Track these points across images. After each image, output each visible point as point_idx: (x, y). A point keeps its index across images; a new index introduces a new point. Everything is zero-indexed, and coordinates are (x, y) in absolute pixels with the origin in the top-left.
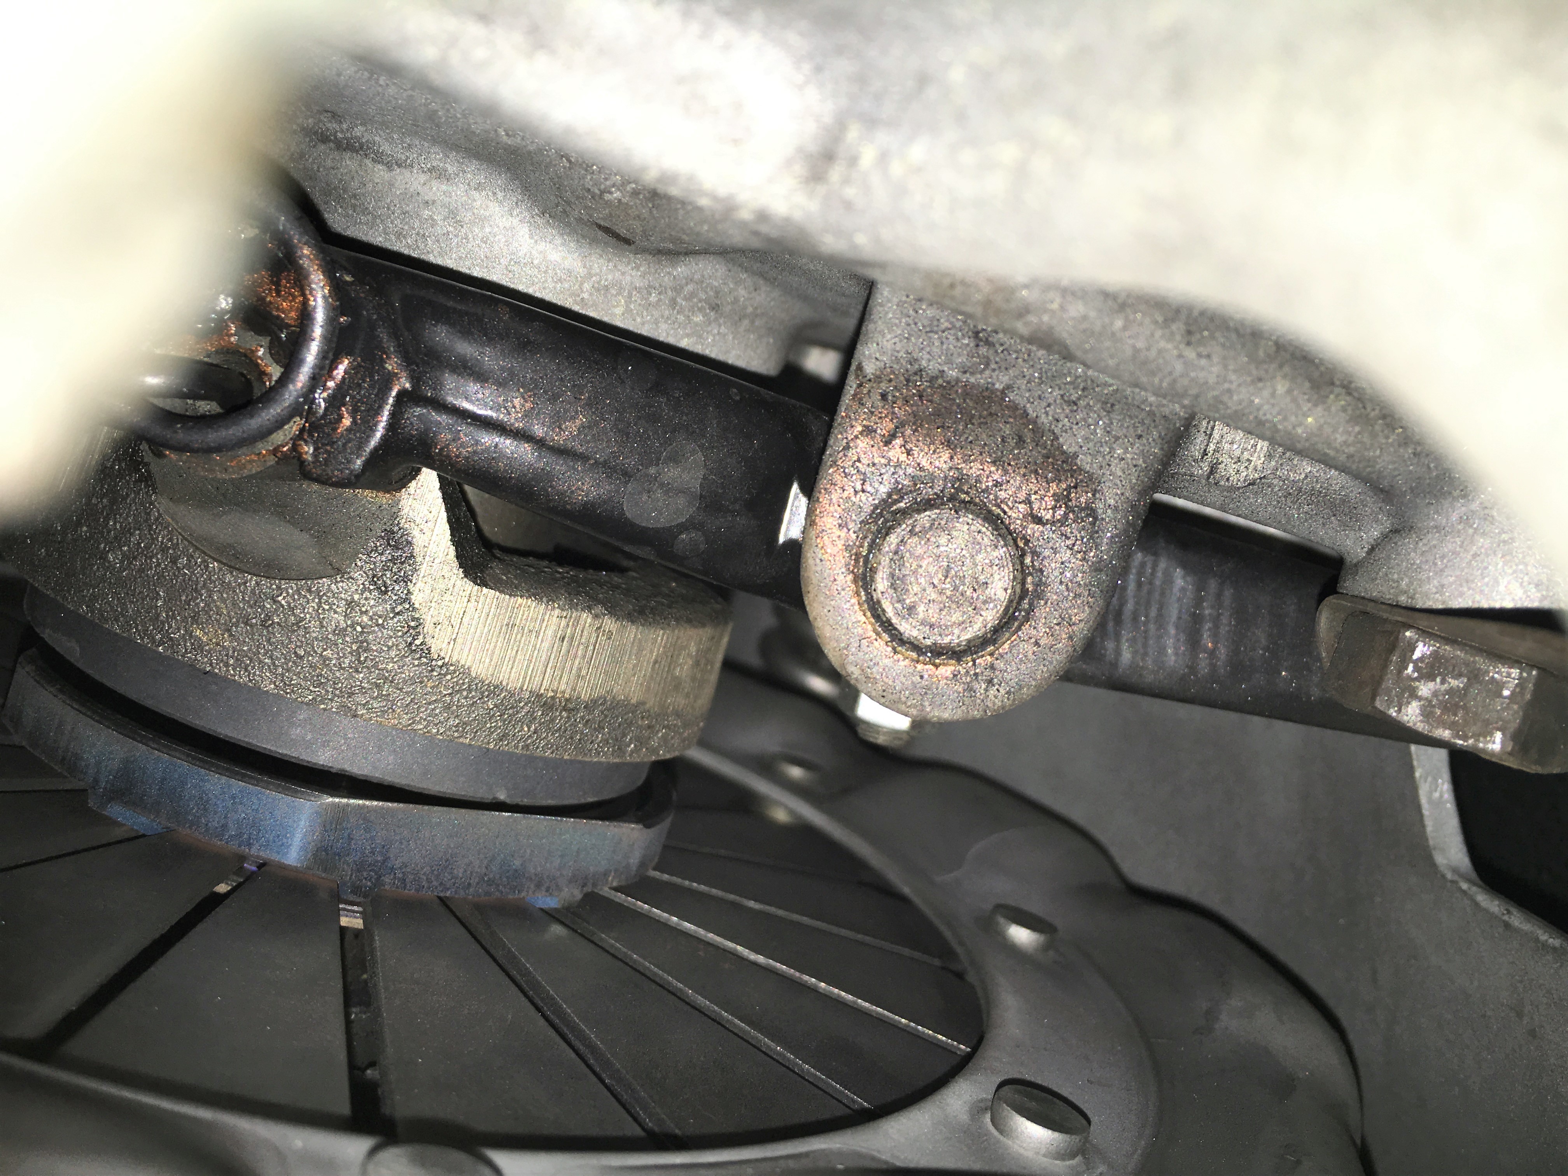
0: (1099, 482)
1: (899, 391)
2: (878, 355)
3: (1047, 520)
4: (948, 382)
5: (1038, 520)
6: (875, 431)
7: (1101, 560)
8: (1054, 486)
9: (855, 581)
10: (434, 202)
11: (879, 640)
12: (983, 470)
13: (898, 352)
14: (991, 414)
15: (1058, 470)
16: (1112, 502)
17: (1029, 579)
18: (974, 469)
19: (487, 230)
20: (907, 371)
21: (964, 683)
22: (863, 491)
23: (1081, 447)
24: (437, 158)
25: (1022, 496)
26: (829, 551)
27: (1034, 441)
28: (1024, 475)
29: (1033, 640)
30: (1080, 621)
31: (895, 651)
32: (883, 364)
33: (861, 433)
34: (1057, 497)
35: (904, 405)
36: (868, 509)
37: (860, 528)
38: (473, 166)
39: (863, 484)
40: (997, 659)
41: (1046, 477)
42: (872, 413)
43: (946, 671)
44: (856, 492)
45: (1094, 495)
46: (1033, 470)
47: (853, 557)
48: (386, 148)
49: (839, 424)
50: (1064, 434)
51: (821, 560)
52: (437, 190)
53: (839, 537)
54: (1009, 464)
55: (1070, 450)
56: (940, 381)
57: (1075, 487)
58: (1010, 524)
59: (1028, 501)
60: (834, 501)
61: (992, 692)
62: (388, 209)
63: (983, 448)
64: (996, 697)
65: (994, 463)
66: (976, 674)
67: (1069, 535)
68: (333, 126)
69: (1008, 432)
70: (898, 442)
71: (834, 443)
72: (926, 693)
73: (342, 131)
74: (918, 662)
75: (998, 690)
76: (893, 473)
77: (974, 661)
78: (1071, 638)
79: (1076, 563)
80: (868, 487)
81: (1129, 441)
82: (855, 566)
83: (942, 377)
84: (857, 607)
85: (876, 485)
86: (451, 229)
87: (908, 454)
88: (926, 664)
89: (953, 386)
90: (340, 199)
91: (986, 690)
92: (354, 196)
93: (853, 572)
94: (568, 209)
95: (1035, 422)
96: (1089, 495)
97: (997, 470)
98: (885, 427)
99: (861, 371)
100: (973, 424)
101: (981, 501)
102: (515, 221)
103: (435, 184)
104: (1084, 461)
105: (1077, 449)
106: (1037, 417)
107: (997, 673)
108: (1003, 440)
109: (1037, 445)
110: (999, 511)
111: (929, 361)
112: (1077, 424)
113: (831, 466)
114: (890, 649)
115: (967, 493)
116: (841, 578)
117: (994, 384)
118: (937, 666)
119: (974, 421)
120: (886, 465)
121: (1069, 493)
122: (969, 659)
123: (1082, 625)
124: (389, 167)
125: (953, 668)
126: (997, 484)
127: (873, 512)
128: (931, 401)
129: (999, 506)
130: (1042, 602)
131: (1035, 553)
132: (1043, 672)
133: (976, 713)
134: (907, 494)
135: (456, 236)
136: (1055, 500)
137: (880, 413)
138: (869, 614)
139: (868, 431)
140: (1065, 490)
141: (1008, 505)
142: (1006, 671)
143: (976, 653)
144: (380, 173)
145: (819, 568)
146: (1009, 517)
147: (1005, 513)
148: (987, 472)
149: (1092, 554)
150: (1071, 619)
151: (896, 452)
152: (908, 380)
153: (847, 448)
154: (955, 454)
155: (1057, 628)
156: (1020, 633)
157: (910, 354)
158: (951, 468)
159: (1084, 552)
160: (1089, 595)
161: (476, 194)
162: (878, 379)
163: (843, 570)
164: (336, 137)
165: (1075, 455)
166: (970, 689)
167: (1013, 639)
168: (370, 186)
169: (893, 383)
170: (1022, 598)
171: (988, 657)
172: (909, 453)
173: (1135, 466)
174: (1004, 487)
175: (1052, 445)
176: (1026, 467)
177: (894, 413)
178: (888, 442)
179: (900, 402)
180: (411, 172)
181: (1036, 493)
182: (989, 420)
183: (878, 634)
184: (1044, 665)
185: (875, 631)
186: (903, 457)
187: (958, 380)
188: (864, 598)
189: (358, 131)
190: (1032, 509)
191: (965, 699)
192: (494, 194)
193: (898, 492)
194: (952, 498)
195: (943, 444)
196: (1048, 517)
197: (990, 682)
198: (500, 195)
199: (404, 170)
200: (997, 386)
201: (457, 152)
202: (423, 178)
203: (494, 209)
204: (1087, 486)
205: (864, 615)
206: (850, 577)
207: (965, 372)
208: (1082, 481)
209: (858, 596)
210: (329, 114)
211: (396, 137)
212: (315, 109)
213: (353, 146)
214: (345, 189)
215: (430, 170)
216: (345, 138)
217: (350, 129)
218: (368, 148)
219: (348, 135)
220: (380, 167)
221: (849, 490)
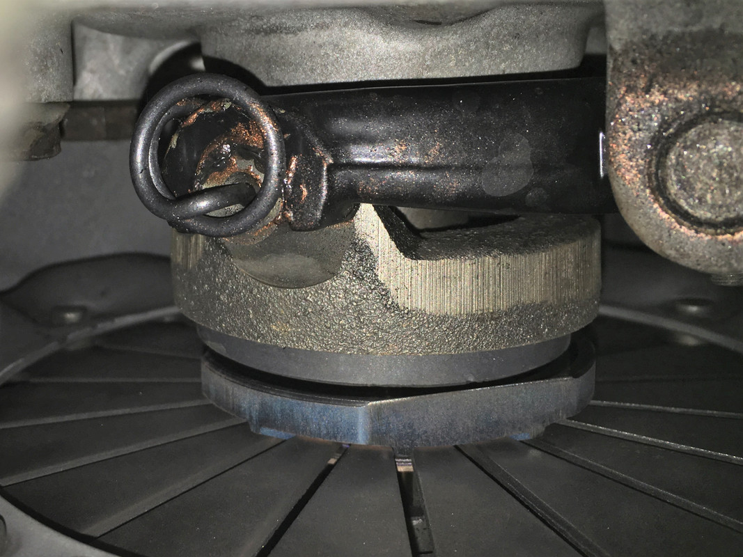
1: (643, 54)
2: (620, 36)
4: (677, 37)
6: (636, 87)
9: (652, 192)
10: (324, 44)
11: (683, 227)
19: (358, 47)
20: (644, 39)
22: (639, 130)
26: (627, 177)
32: (625, 41)
33: (626, 92)
35: (651, 62)
36: (647, 141)
37: (646, 156)
39: (638, 125)
42: (630, 75)
44: (635, 132)
47: (646, 177)
48: (289, 24)
49: (610, 90)
51: (624, 185)
52: (324, 36)
53: (632, 166)
56: (670, 38)
60: (621, 143)
62: (302, 57)
63: (721, 71)
65: (733, 79)
68: (260, 23)
70: (655, 89)
71: (610, 104)
72: (730, 254)
73: (265, 24)
74: (716, 234)
76: (659, 111)
80: (641, 126)
82: (649, 182)
83: (671, 35)
84: (659, 210)
85: (648, 123)
86: (338, 55)
88: (723, 235)
89: (682, 38)
90: (276, 62)
92: (282, 57)
93: (649, 187)
94: (397, 18)
97: (737, 83)
98: (642, 83)
99: (614, 50)
100: (707, 58)
101: (732, 109)
102: (372, 36)
103: (322, 32)
111: (657, 27)
113: (612, 120)
114: (693, 231)
115: (719, 107)
116: (642, 193)
117: (712, 27)
118: (732, 234)
120: (651, 107)
124: (294, 33)
127: (651, 142)
128: (669, 53)
134: (673, 122)
135: (342, 58)
137: (635, 74)
138: (670, 212)
139: (630, 89)
144: (290, 39)
145: (624, 192)
151: (657, 97)
152: (647, 46)
153: (619, 105)
154: (701, 83)
157: (641, 27)
158: (701, 94)
161: (346, 29)
162: (625, 52)
163: (642, 187)
164: (263, 29)
168: (288, 49)
169: (638, 51)
172: (665, 93)
177: (645, 71)
178: (647, 90)
179: (647, 62)
180: (307, 32)
186: (662, 98)
187: (683, 34)
188: (662, 202)
189: (273, 20)
192: (355, 24)
193: (664, 125)
198: (359, 24)
199: (303, 32)
200: (715, 27)
202: (314, 33)
203: (358, 33)
205: (667, 213)
206: (648, 191)
207: (687, 26)
209: (658, 201)
210: (255, 18)
211: (292, 15)
212: (247, 17)
213: (273, 30)
214: (277, 56)
215: (316, 26)
216: (268, 27)
217: (268, 21)
218: (281, 28)
219: (269, 25)
220: (290, 36)
221: (630, 133)
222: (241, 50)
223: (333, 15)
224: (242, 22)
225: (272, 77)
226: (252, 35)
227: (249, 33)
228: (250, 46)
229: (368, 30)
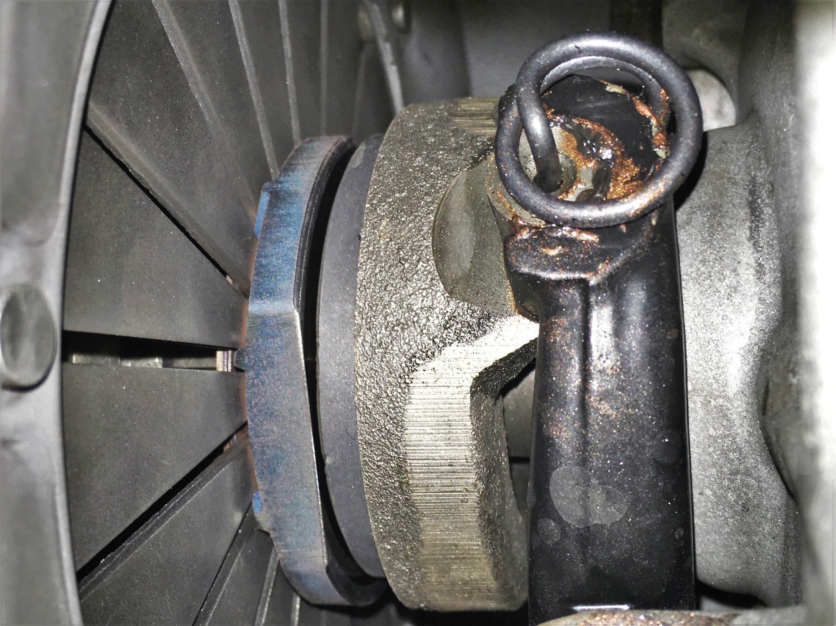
10: (738, 274)
19: (733, 317)
24: (772, 265)
38: (776, 291)
48: (763, 231)
52: (747, 274)
62: (720, 248)
68: (764, 194)
73: (763, 201)
86: (723, 292)
90: (714, 216)
92: (720, 224)
102: (748, 334)
103: (752, 271)
124: (751, 237)
135: (719, 297)
144: (743, 233)
161: (756, 301)
164: (756, 199)
168: (731, 231)
180: (753, 253)
189: (768, 210)
192: (762, 313)
198: (763, 317)
199: (752, 249)
201: (781, 277)
202: (752, 261)
203: (751, 317)
210: (771, 189)
211: (774, 234)
212: (772, 178)
213: (755, 211)
214: (722, 217)
215: (760, 265)
216: (759, 205)
217: (766, 205)
218: (758, 221)
219: (762, 206)
220: (748, 232)
222: (729, 173)
223: (774, 283)
224: (766, 172)
225: (695, 212)
226: (748, 186)
227: (750, 182)
228: (735, 184)
229: (754, 328)
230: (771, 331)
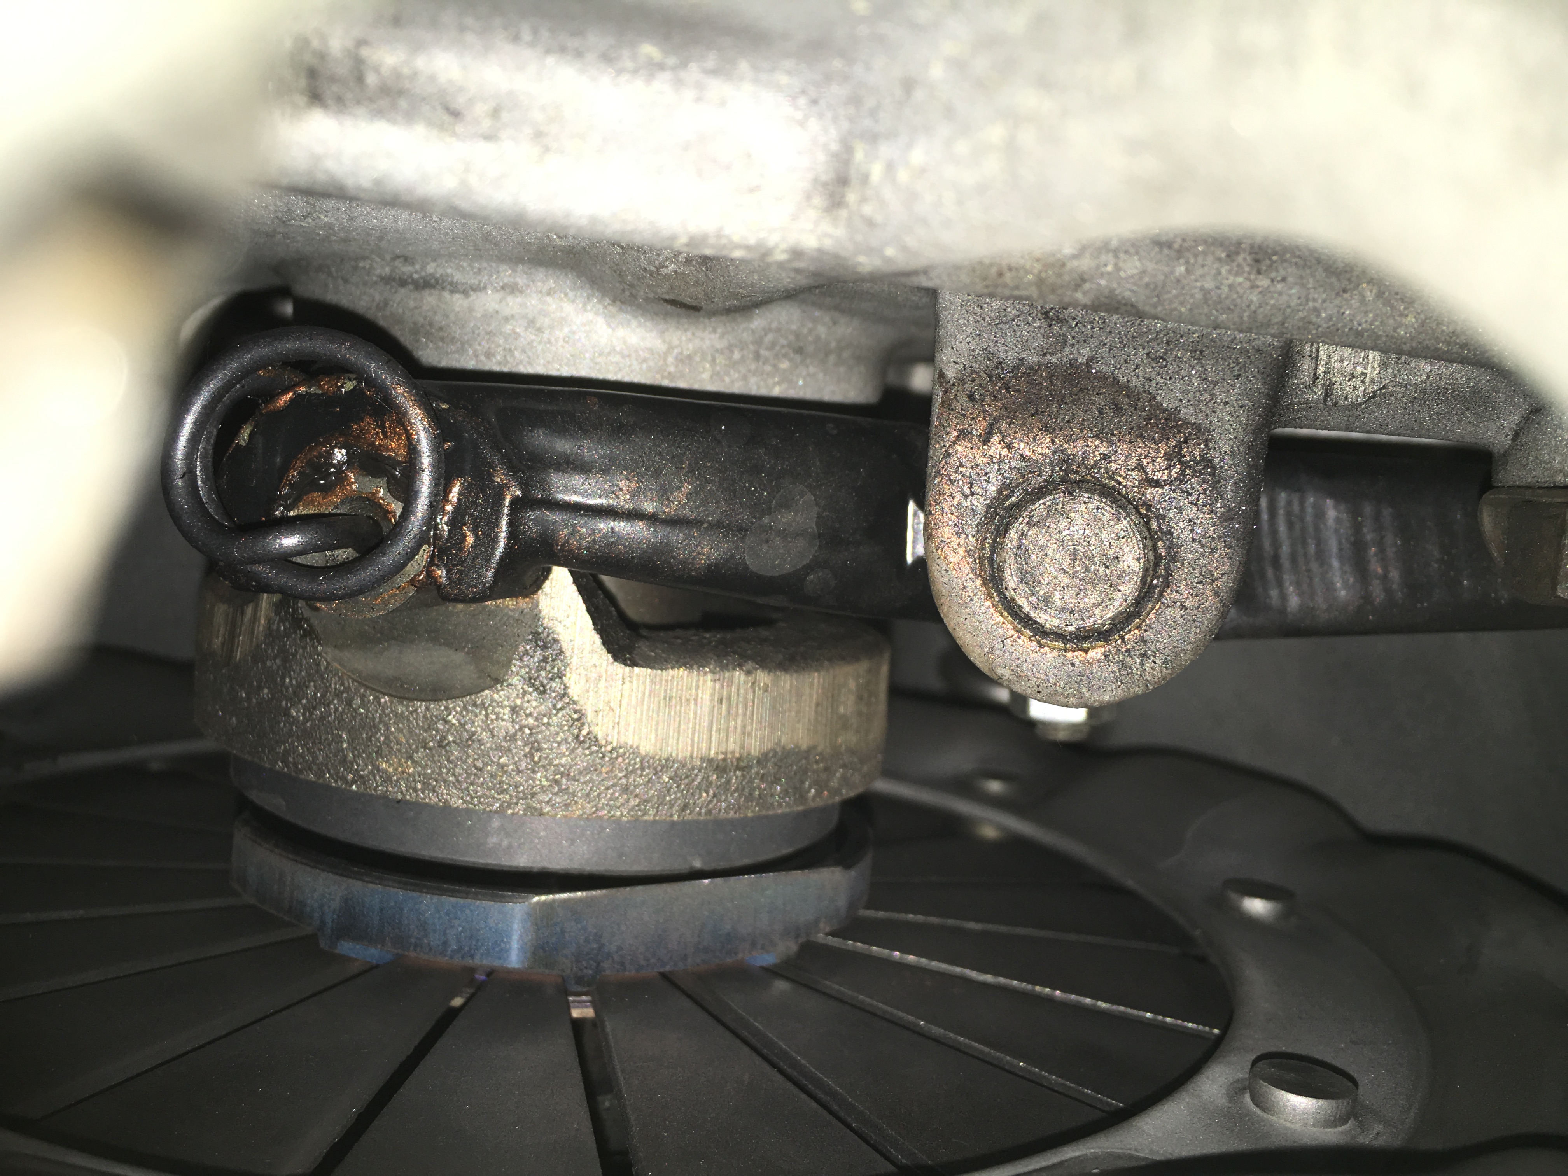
0: (1209, 431)
1: (984, 388)
2: (955, 358)
3: (1164, 481)
4: (1031, 368)
5: (1157, 484)
6: (971, 433)
7: (1230, 509)
8: (1163, 445)
9: (984, 584)
10: (513, 316)
11: (1022, 637)
12: (1087, 446)
13: (973, 350)
14: (1081, 390)
15: (1164, 429)
16: (1227, 448)
17: (1160, 544)
18: (1077, 449)
19: (566, 330)
20: (988, 367)
21: (1118, 662)
22: (972, 494)
23: (1181, 400)
24: (506, 274)
25: (1133, 462)
26: (952, 560)
27: (1131, 406)
28: (1130, 442)
29: (1178, 604)
30: (1222, 574)
31: (1041, 646)
32: (962, 365)
33: (958, 437)
34: (1168, 457)
35: (993, 401)
36: (981, 510)
37: (978, 531)
38: (540, 274)
39: (971, 488)
40: (1146, 631)
41: (1153, 439)
42: (964, 416)
43: (1096, 653)
44: (966, 497)
45: (1206, 446)
46: (1139, 434)
47: (977, 561)
48: (458, 277)
49: (935, 434)
50: (1160, 392)
51: (947, 571)
52: (513, 304)
53: (959, 544)
54: (1113, 435)
55: (1170, 406)
56: (1023, 369)
57: (1186, 442)
58: (1127, 493)
59: (1140, 467)
60: (946, 509)
61: (1148, 665)
62: (473, 332)
63: (1082, 424)
64: (1153, 669)
65: (1097, 436)
66: (1128, 651)
67: (1190, 491)
68: (407, 269)
69: (1103, 403)
70: (996, 438)
71: (934, 453)
72: (1081, 680)
73: (416, 272)
74: (1066, 650)
75: (1155, 662)
76: (999, 470)
77: (1123, 638)
78: (1216, 594)
79: (1204, 517)
80: (976, 489)
81: (1228, 383)
82: (981, 570)
83: (1023, 364)
84: (992, 610)
85: (984, 484)
86: (533, 337)
87: (1009, 448)
88: (1074, 651)
89: (1037, 371)
90: (428, 335)
91: (1142, 664)
92: (441, 329)
93: (980, 576)
94: (634, 291)
95: (1127, 387)
96: (1202, 446)
97: (1102, 443)
98: (979, 428)
99: (943, 378)
100: (1066, 403)
101: (1093, 477)
102: (590, 316)
103: (510, 298)
104: (1187, 413)
105: (1177, 403)
106: (1128, 381)
107: (1149, 645)
108: (1100, 413)
109: (1136, 409)
110: (1112, 483)
111: (1006, 351)
112: (1170, 378)
113: (936, 477)
114: (1035, 644)
115: (1077, 473)
116: (969, 584)
117: (1077, 360)
118: (1086, 651)
119: (1066, 400)
120: (988, 464)
121: (1181, 449)
122: (1117, 637)
123: (1225, 579)
124: (465, 293)
125: (1103, 650)
126: (1105, 457)
127: (987, 512)
128: (1018, 391)
129: (1111, 478)
130: (1179, 565)
131: (1161, 518)
132: (1195, 634)
133: (1137, 689)
134: (1017, 487)
135: (540, 342)
136: (1168, 460)
137: (971, 414)
138: (1006, 614)
139: (964, 434)
140: (1175, 447)
141: (1121, 476)
142: (1157, 641)
143: (1123, 629)
144: (458, 302)
145: (946, 580)
146: (1125, 486)
147: (1120, 483)
148: (1093, 447)
149: (1219, 505)
150: (1213, 575)
151: (996, 448)
152: (990, 376)
153: (948, 455)
154: (1056, 437)
155: (1200, 586)
156: (1163, 600)
157: (986, 349)
158: (1055, 453)
159: (1210, 505)
160: (1225, 547)
161: (549, 299)
162: (961, 381)
163: (971, 576)
164: (413, 279)
165: (1177, 410)
166: (1124, 665)
167: (1157, 607)
168: (452, 317)
169: (977, 382)
170: (1157, 564)
171: (1136, 631)
172: (1009, 446)
173: (1241, 407)
174: (1113, 458)
175: (1151, 405)
176: (1130, 433)
177: (985, 411)
178: (986, 439)
179: (988, 400)
180: (487, 294)
181: (1146, 457)
182: (1081, 395)
183: (1019, 631)
184: (1196, 627)
185: (1015, 629)
186: (1005, 452)
187: (1039, 364)
188: (997, 599)
189: (431, 268)
190: (1146, 474)
191: (1123, 678)
192: (566, 295)
193: (1006, 488)
194: (1063, 480)
195: (1040, 430)
196: (1165, 477)
197: (1144, 656)
198: (571, 294)
199: (479, 294)
200: (1080, 361)
201: (523, 265)
202: (498, 296)
203: (569, 308)
204: (1198, 438)
205: (1001, 615)
206: (978, 582)
207: (1045, 354)
208: (1190, 434)
209: (991, 597)
210: (402, 259)
211: (465, 264)
212: (388, 257)
213: (429, 283)
214: (431, 324)
215: (503, 288)
216: (421, 278)
217: (423, 267)
218: (443, 282)
219: (423, 274)
220: (457, 296)
221: (958, 497)
223: (530, 274)
224: (376, 262)
226: (392, 287)
227: (387, 283)
228: (386, 303)
229: (585, 305)
230: (591, 287)
